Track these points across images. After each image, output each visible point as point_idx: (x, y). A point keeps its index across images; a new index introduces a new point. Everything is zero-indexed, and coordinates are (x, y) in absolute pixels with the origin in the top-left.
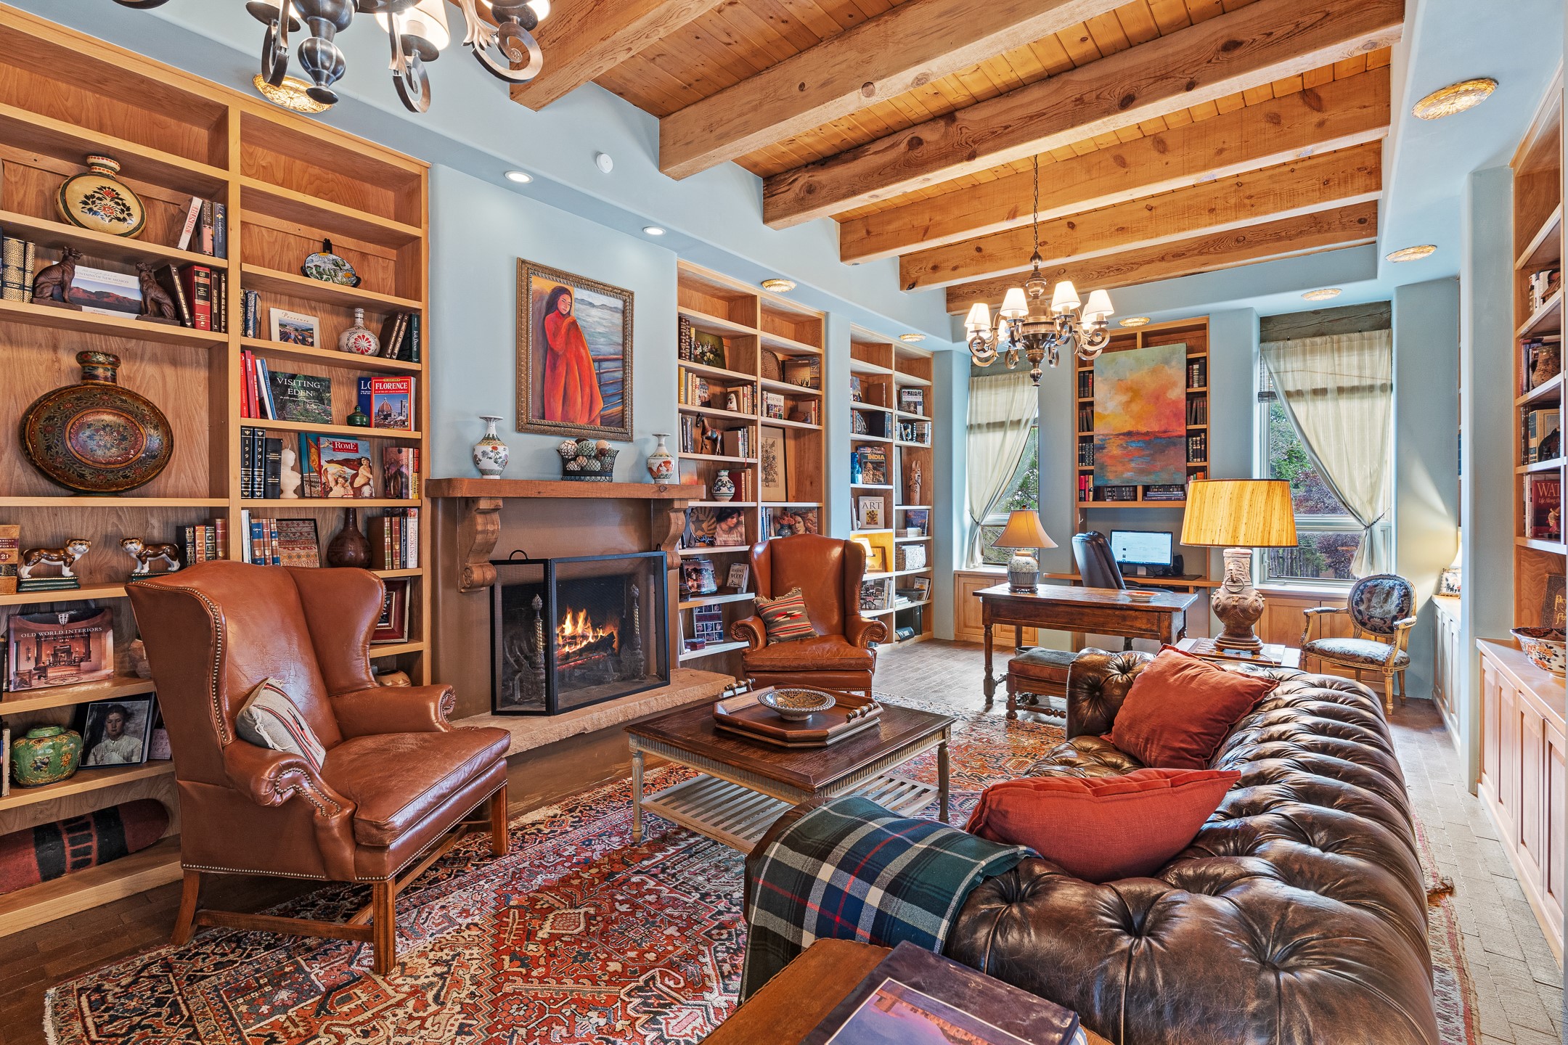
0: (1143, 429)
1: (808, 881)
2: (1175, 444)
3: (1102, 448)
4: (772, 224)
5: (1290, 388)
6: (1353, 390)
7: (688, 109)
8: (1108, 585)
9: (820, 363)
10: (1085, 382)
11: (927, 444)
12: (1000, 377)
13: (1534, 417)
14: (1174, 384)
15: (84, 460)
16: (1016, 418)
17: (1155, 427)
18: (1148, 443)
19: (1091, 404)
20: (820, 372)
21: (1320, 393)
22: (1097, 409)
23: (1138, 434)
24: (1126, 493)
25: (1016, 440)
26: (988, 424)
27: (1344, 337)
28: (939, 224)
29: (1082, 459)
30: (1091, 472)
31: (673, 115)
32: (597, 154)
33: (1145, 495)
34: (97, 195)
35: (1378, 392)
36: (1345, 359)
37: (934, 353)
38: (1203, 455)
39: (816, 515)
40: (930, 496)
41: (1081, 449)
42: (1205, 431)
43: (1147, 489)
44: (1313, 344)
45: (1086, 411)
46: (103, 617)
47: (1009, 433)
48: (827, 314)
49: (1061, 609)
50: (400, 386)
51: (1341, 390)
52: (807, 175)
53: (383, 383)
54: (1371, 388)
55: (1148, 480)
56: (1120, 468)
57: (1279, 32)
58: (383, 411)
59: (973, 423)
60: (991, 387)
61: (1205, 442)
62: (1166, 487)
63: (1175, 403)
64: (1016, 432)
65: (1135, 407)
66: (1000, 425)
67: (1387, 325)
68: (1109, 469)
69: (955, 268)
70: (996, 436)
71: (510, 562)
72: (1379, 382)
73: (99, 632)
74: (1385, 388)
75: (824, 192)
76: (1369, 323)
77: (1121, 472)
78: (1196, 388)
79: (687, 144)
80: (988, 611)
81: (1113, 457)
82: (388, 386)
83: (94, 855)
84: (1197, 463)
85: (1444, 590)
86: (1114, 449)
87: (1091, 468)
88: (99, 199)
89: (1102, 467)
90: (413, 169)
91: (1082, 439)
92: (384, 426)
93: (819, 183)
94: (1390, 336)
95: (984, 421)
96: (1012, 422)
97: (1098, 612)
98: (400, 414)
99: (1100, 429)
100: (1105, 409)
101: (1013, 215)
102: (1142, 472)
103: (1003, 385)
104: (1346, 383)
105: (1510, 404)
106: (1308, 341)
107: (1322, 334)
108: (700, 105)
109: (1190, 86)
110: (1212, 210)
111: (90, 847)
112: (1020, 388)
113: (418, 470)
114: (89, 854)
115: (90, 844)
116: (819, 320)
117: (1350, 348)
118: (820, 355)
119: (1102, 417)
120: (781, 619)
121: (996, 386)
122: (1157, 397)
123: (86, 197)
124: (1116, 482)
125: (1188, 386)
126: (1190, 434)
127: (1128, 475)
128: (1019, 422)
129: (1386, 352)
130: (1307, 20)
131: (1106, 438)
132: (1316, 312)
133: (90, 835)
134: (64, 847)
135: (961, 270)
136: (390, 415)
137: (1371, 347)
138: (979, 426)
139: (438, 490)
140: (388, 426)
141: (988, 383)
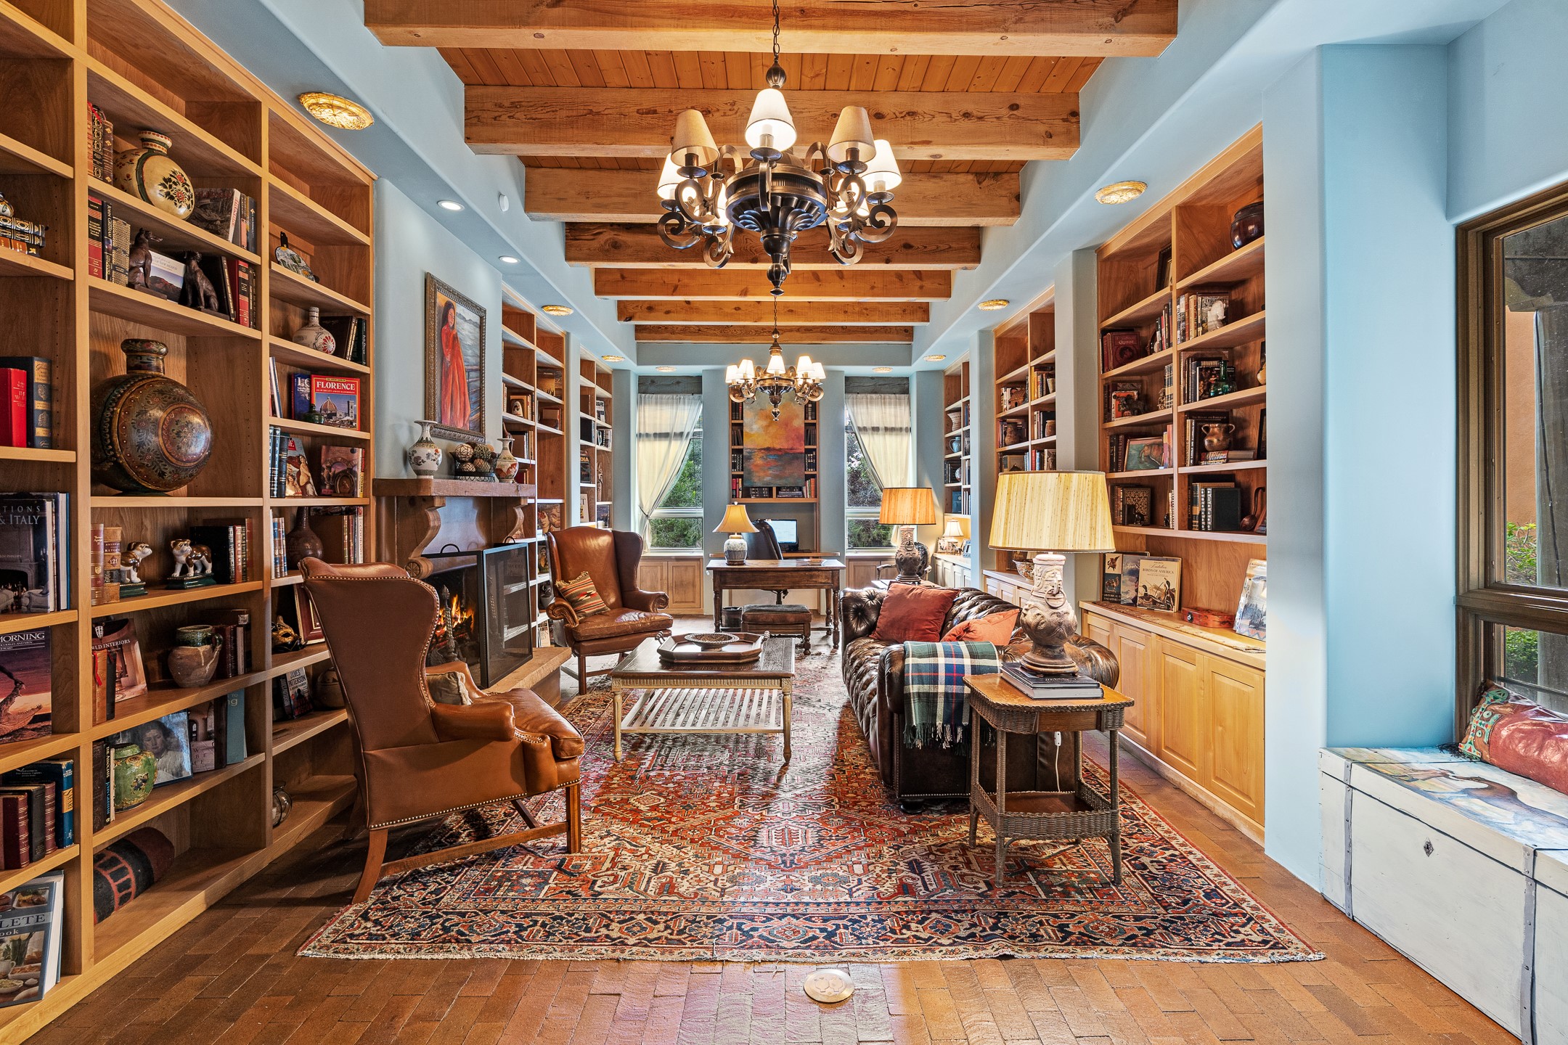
0: (778, 447)
1: (935, 667)
2: (797, 458)
3: (749, 458)
4: (573, 263)
5: (861, 426)
6: (892, 429)
7: (560, 170)
8: (772, 557)
9: (562, 376)
10: (736, 410)
11: (609, 449)
12: (664, 396)
13: (1006, 459)
14: (797, 416)
15: (170, 458)
16: (678, 431)
17: (785, 445)
18: (780, 456)
19: (741, 425)
20: (562, 385)
21: (875, 429)
22: (746, 429)
23: (774, 449)
24: (765, 492)
25: (679, 450)
26: (655, 435)
27: (887, 396)
28: (687, 286)
29: (734, 466)
30: (741, 476)
31: (543, 170)
32: (500, 195)
33: (777, 494)
34: (173, 179)
35: (904, 432)
36: (888, 410)
37: (615, 371)
38: (814, 466)
39: (559, 510)
40: (610, 493)
41: (734, 458)
42: (815, 450)
43: (779, 489)
44: (871, 398)
45: (738, 433)
46: (129, 628)
47: (673, 442)
48: (568, 334)
49: (770, 574)
50: (346, 387)
51: (886, 429)
52: (613, 233)
53: (325, 382)
54: (901, 429)
55: (780, 483)
56: (762, 474)
57: (929, 248)
58: (326, 410)
59: (642, 432)
60: (656, 403)
61: (815, 457)
62: (791, 489)
63: (797, 429)
64: (679, 442)
65: (772, 430)
66: (665, 436)
67: (906, 391)
68: (755, 474)
69: (668, 312)
70: (662, 445)
71: (441, 555)
72: (904, 427)
73: (129, 645)
74: (908, 430)
75: (629, 251)
76: (897, 390)
77: (763, 475)
78: (810, 421)
79: (559, 199)
80: (718, 580)
81: (757, 466)
82: (332, 386)
83: (133, 889)
84: (811, 472)
85: (939, 550)
86: (758, 460)
87: (741, 473)
88: (174, 183)
89: (750, 473)
90: (365, 180)
91: (734, 451)
92: (329, 425)
93: (625, 242)
94: (909, 399)
95: (651, 431)
96: (675, 434)
97: (795, 574)
98: (348, 414)
99: (748, 444)
100: (752, 429)
101: (744, 293)
102: (776, 477)
103: (667, 403)
104: (889, 426)
105: (995, 451)
106: (869, 396)
107: (876, 393)
108: (575, 172)
109: (888, 261)
110: (845, 312)
111: (129, 880)
112: (681, 407)
113: (366, 469)
114: (129, 887)
115: (128, 877)
116: (561, 338)
117: (890, 404)
118: (561, 369)
119: (750, 436)
120: (583, 598)
121: (661, 403)
122: (786, 424)
123: (164, 179)
124: (759, 484)
125: (806, 418)
126: (808, 451)
127: (767, 479)
128: (681, 434)
129: (907, 408)
130: (942, 247)
131: (752, 451)
132: (872, 378)
133: (124, 868)
134: (109, 884)
135: (672, 315)
136: (335, 415)
137: (900, 404)
138: (647, 435)
139: (382, 488)
140: (334, 425)
141: (654, 400)
